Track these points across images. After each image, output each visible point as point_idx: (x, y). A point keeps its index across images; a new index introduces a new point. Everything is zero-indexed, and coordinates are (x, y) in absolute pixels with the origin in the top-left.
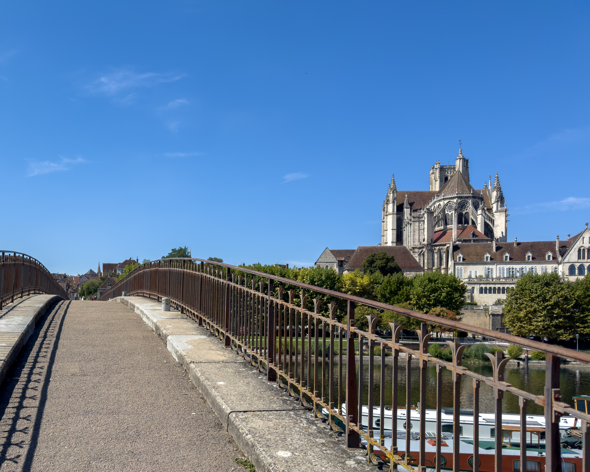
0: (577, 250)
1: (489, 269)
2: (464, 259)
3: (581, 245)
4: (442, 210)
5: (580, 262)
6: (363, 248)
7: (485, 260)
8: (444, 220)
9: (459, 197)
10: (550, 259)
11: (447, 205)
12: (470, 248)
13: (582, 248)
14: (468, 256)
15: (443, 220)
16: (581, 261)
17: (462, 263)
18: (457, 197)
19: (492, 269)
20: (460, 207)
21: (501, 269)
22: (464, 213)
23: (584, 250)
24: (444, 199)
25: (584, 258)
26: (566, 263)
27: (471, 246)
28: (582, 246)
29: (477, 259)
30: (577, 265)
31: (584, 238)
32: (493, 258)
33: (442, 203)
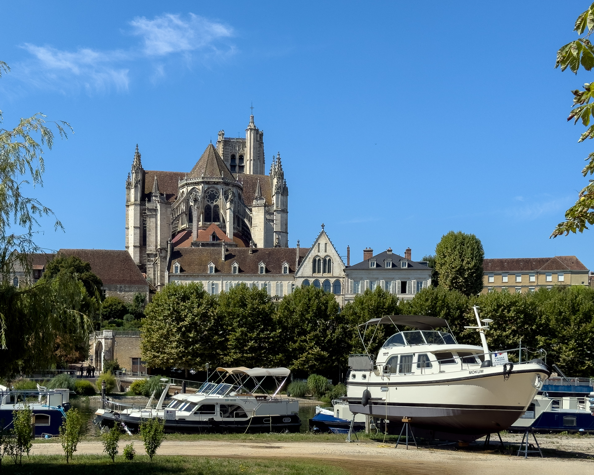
0: (311, 260)
1: (213, 284)
2: (182, 270)
3: (316, 254)
4: (184, 199)
5: (314, 277)
6: (67, 251)
7: (209, 272)
8: (188, 215)
9: (206, 182)
10: (286, 273)
11: (190, 193)
12: (194, 255)
13: (317, 259)
14: (189, 265)
15: (186, 215)
16: (315, 275)
17: (180, 276)
18: (203, 182)
19: (217, 284)
20: (207, 197)
21: (228, 284)
22: (212, 206)
23: (319, 260)
24: (188, 185)
25: (319, 272)
26: (299, 277)
27: (195, 252)
28: (317, 256)
29: (200, 270)
30: (312, 280)
31: (319, 244)
32: (219, 269)
33: (185, 190)
